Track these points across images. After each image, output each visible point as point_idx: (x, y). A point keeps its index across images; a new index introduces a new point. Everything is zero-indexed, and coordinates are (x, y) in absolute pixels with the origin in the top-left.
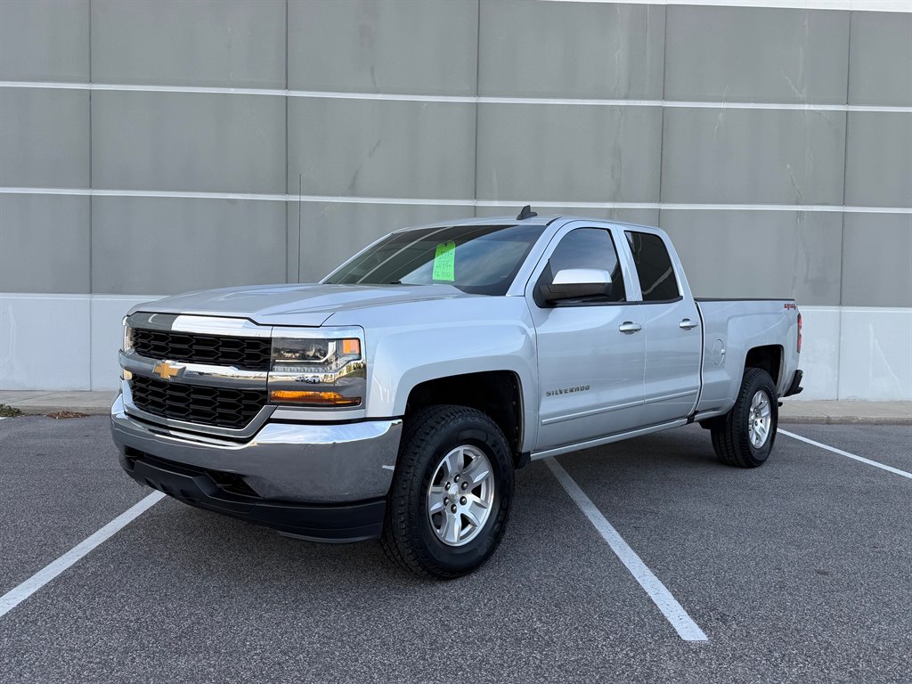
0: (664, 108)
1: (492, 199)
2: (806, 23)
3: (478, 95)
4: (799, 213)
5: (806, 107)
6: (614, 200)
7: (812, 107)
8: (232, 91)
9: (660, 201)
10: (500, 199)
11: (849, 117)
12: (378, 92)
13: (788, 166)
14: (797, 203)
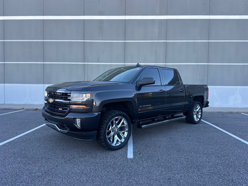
0: (166, 42)
1: (129, 63)
2: (199, 22)
3: (125, 40)
4: (198, 65)
5: (199, 41)
6: (155, 63)
7: (200, 41)
8: (73, 41)
9: (166, 63)
10: (130, 63)
11: (209, 43)
12: (103, 40)
13: (195, 54)
14: (197, 63)
